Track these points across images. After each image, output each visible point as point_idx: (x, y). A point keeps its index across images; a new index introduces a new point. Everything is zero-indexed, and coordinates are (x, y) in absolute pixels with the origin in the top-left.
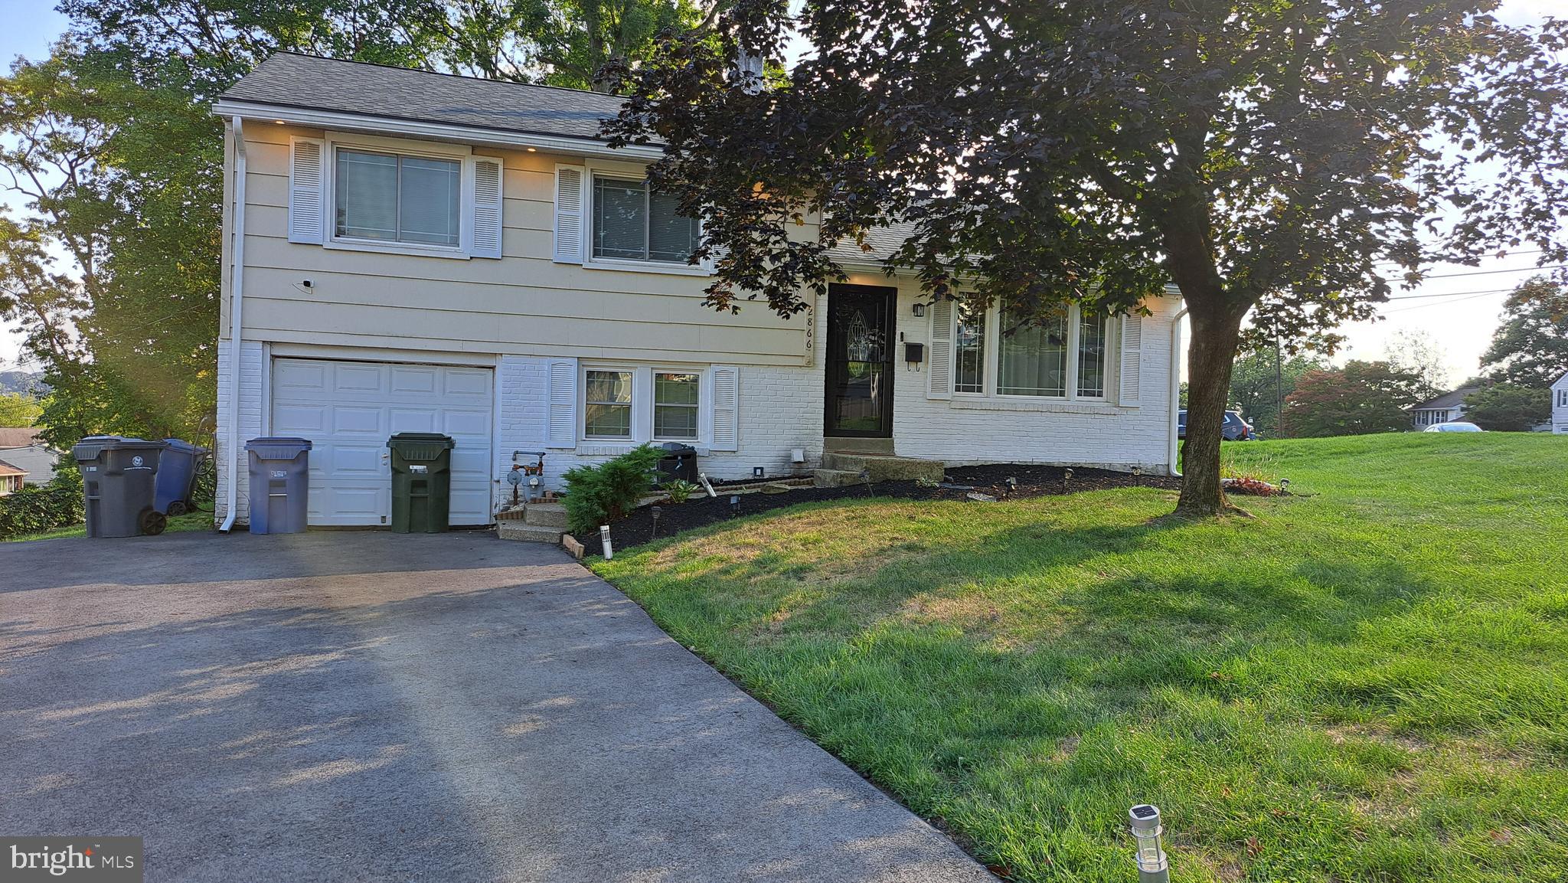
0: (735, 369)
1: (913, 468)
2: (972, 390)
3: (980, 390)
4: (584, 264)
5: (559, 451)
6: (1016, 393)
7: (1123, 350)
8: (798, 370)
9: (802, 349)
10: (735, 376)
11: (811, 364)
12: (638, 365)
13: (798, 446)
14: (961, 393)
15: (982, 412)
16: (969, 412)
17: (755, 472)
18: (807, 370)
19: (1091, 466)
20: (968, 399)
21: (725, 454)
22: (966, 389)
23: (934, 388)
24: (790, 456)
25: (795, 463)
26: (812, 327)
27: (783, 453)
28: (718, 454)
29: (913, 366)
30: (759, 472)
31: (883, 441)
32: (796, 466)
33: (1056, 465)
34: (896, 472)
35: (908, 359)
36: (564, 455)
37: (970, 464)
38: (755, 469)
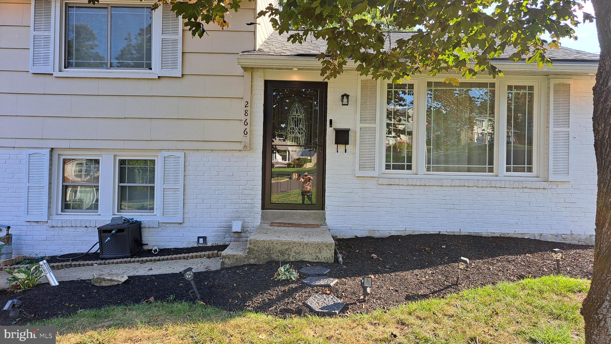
0: (181, 154)
1: (300, 248)
2: (402, 168)
3: (409, 167)
4: (54, 73)
5: (35, 224)
6: (446, 170)
7: (552, 129)
8: (238, 154)
9: (240, 136)
10: (182, 159)
11: (248, 148)
12: (103, 153)
13: (238, 218)
14: (392, 171)
15: (409, 187)
16: (397, 187)
17: (198, 241)
18: (244, 153)
19: (520, 236)
20: (399, 176)
21: (172, 225)
22: (395, 167)
23: (362, 167)
24: (230, 227)
25: (234, 232)
26: (248, 118)
27: (224, 224)
28: (167, 225)
29: (342, 147)
30: (201, 240)
31: (315, 213)
32: (236, 235)
33: (484, 234)
34: (282, 253)
35: (337, 142)
36: (37, 227)
37: (399, 234)
38: (199, 238)
